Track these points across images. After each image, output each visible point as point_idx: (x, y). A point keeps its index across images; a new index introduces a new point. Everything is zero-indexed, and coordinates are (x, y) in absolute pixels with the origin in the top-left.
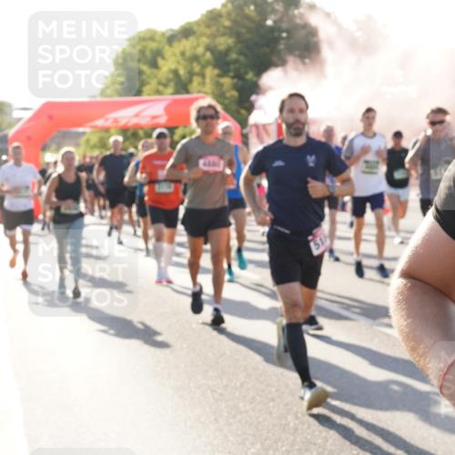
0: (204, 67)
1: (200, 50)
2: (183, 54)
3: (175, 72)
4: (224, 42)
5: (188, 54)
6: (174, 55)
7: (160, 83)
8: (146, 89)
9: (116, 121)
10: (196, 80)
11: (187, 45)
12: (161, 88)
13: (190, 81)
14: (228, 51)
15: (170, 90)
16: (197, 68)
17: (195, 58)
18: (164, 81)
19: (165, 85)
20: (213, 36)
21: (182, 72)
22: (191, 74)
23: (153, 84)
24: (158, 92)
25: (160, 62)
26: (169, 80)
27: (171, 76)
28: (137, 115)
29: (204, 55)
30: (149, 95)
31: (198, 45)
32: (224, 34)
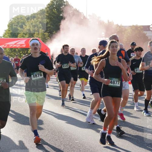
8: (19, 35)
13: (34, 33)
15: (27, 36)
19: (26, 34)
24: (23, 36)
30: (20, 37)
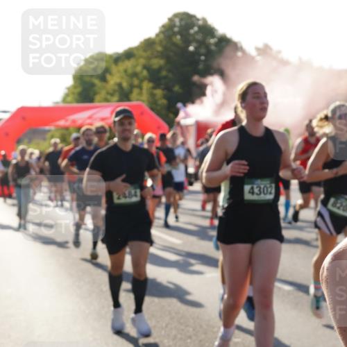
0: (142, 81)
1: (139, 69)
2: (126, 71)
3: (120, 85)
4: (157, 63)
5: (130, 71)
6: (119, 72)
7: (108, 93)
8: (97, 98)
9: (74, 121)
10: (136, 91)
11: (128, 64)
12: (109, 97)
13: (131, 92)
14: (160, 69)
15: (116, 98)
16: (136, 82)
17: (135, 75)
18: (111, 92)
19: (112, 95)
20: (149, 58)
21: (125, 85)
22: (132, 86)
23: (103, 94)
24: (107, 100)
25: (108, 77)
26: (115, 91)
27: (116, 88)
28: (90, 117)
29: (142, 72)
30: (100, 102)
31: (137, 65)
32: (156, 57)
